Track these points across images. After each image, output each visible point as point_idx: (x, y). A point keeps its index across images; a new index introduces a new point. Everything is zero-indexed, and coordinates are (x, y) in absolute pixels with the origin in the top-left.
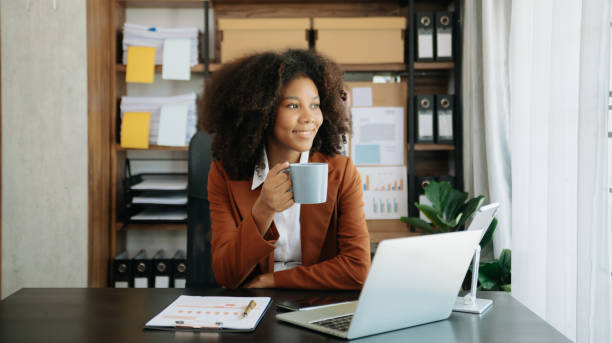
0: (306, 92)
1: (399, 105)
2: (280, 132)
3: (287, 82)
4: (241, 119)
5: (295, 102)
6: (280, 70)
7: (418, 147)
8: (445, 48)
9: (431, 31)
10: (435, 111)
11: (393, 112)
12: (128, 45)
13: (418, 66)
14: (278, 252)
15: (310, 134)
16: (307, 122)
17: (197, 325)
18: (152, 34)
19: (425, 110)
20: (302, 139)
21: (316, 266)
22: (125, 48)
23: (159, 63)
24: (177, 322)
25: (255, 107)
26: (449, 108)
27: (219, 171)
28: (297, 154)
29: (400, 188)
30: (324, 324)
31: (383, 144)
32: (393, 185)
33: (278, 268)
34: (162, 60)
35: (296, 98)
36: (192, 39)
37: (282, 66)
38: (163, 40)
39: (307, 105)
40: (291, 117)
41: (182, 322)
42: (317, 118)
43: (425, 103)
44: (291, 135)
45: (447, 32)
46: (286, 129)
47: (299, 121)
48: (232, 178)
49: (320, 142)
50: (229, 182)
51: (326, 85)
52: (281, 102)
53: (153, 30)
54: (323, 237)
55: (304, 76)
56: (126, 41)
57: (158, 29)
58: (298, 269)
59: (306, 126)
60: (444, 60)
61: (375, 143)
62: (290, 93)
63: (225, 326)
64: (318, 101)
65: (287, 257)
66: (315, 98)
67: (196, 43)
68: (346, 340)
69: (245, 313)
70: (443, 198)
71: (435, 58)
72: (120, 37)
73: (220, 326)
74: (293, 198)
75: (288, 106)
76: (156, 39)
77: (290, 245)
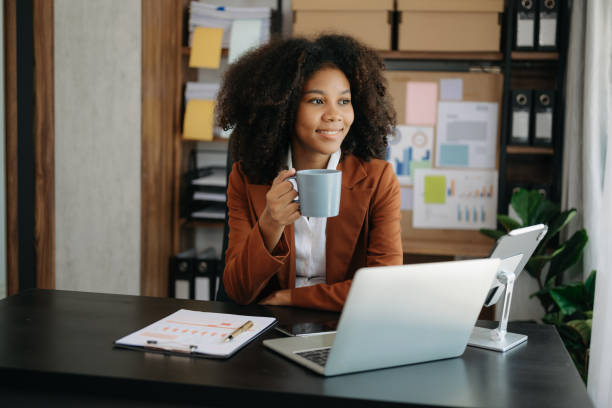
0: (334, 85)
1: (493, 100)
2: (302, 132)
3: (309, 74)
4: (255, 115)
5: (319, 96)
6: (300, 59)
7: (511, 150)
8: (548, 36)
9: (532, 15)
10: (534, 109)
11: (486, 109)
12: (195, 26)
13: (515, 55)
14: (300, 266)
15: (337, 134)
16: (332, 120)
17: (167, 347)
18: (221, 14)
19: (520, 108)
20: (327, 139)
21: (338, 285)
22: (191, 29)
23: (225, 46)
24: (149, 342)
25: (270, 102)
26: (549, 106)
27: (239, 172)
28: (325, 157)
29: (490, 195)
30: (308, 355)
31: (473, 145)
32: (481, 191)
33: (301, 284)
34: (228, 43)
35: (321, 93)
36: (263, 19)
37: (303, 54)
38: (232, 20)
39: (333, 100)
40: (313, 115)
41: (155, 342)
42: (348, 115)
43: (522, 99)
44: (314, 135)
45: (552, 18)
46: (309, 128)
47: (322, 119)
48: (253, 181)
49: (354, 144)
50: (248, 185)
51: (358, 77)
52: (300, 96)
53: (221, 9)
54: (351, 252)
55: (333, 67)
56: (192, 21)
57: (227, 9)
58: (318, 287)
59: (331, 125)
60: (547, 49)
61: (462, 142)
62: (313, 85)
63: (200, 350)
64: (348, 96)
65: (310, 272)
66: (344, 93)
67: (267, 24)
68: (322, 377)
69: (230, 337)
70: (531, 209)
71: (536, 47)
72: (186, 16)
73: (193, 350)
74: (299, 210)
75: (311, 101)
76: (225, 20)
77: (314, 259)
